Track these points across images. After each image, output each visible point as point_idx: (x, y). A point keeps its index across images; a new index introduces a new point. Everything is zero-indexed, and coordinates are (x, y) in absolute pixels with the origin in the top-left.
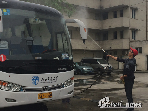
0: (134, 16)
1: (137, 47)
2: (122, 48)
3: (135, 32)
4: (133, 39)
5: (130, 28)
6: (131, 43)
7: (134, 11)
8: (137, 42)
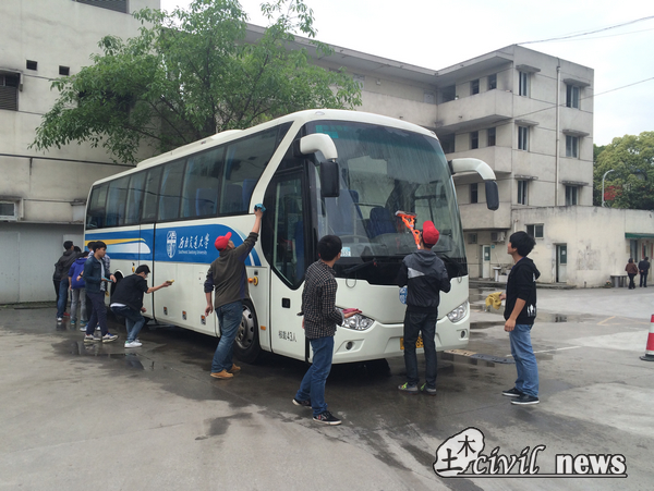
0: (522, 144)
1: (531, 223)
2: (491, 227)
3: (524, 184)
4: (519, 202)
5: (513, 176)
6: (514, 213)
7: (525, 129)
8: (530, 211)
